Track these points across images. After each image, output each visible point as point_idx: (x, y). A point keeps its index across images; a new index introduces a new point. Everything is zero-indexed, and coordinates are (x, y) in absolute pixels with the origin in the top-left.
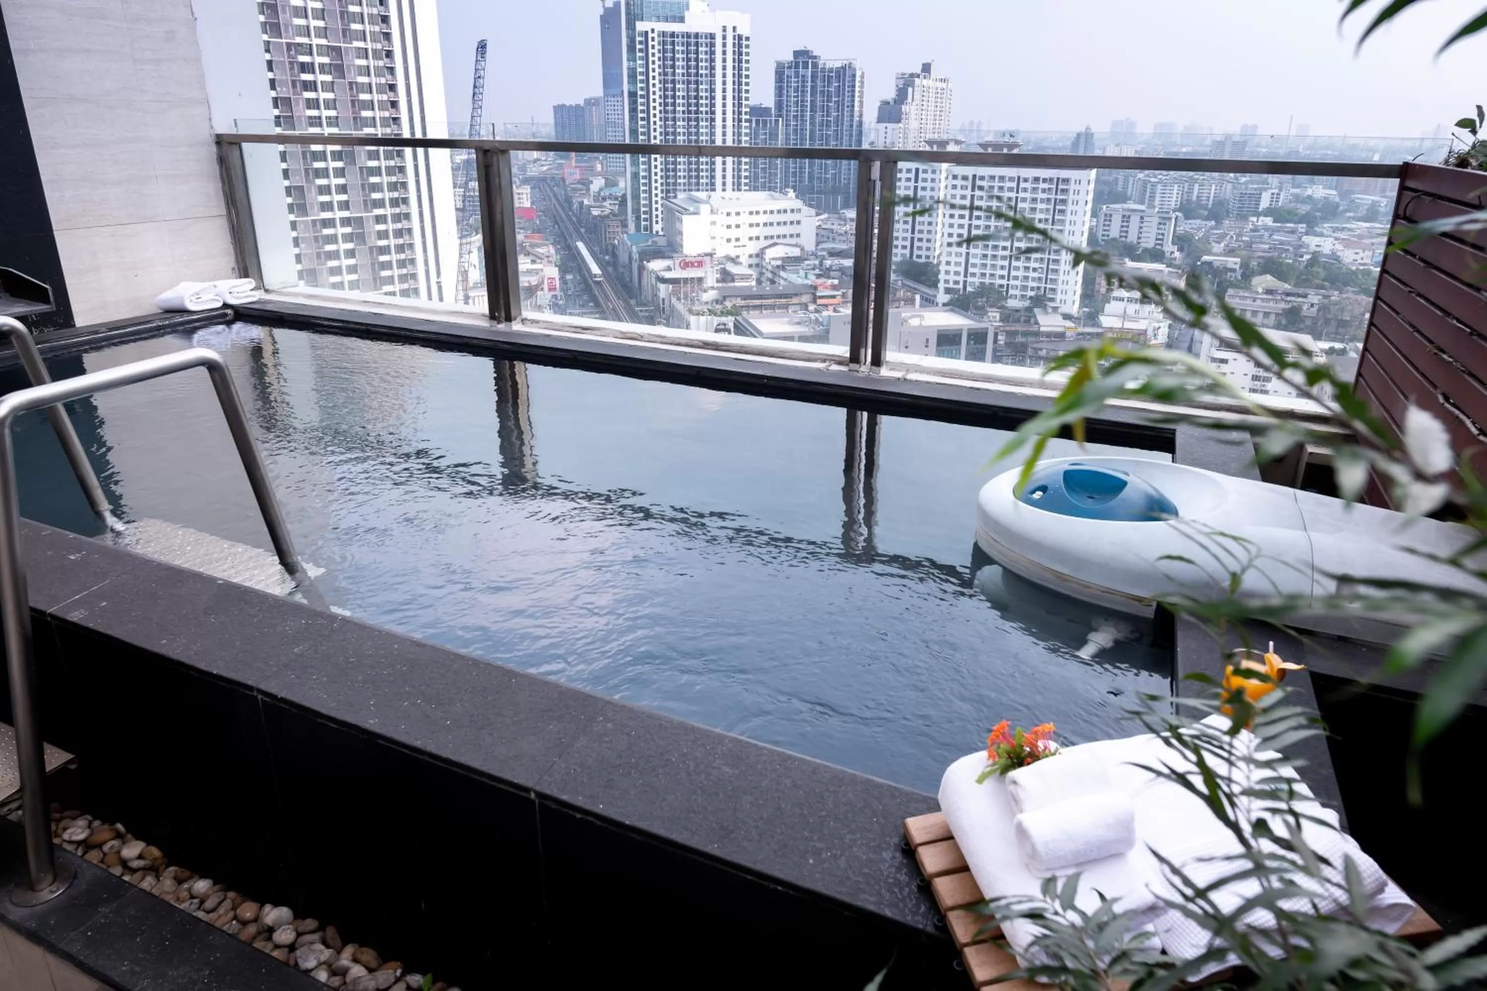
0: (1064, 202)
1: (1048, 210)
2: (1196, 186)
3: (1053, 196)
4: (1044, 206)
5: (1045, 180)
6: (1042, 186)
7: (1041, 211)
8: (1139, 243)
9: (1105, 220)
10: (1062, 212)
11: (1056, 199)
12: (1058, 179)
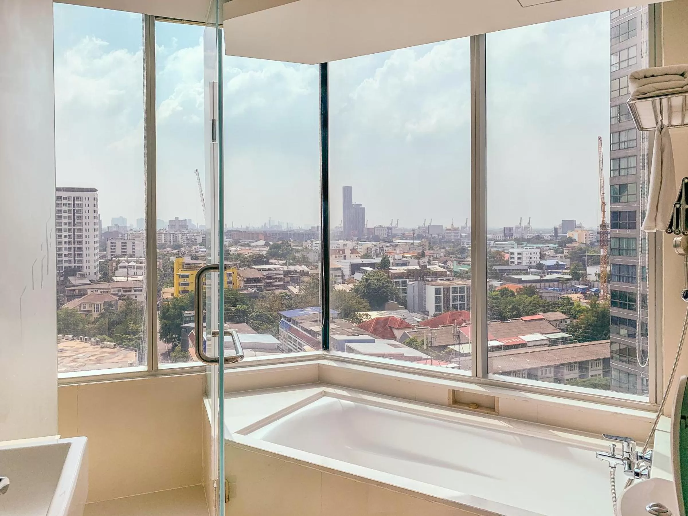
0: (80, 211)
1: (69, 217)
2: (163, 235)
3: (72, 208)
4: (66, 215)
5: (65, 198)
6: (64, 202)
7: (65, 218)
8: (134, 252)
9: (111, 246)
10: (80, 217)
11: (74, 210)
12: (74, 198)
